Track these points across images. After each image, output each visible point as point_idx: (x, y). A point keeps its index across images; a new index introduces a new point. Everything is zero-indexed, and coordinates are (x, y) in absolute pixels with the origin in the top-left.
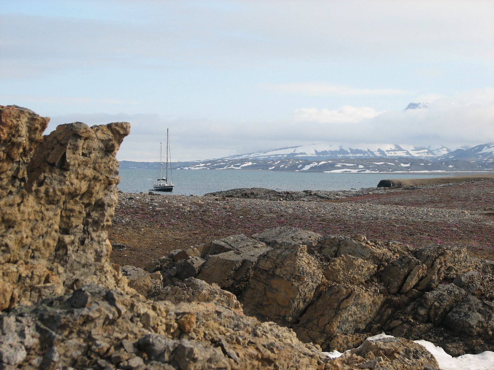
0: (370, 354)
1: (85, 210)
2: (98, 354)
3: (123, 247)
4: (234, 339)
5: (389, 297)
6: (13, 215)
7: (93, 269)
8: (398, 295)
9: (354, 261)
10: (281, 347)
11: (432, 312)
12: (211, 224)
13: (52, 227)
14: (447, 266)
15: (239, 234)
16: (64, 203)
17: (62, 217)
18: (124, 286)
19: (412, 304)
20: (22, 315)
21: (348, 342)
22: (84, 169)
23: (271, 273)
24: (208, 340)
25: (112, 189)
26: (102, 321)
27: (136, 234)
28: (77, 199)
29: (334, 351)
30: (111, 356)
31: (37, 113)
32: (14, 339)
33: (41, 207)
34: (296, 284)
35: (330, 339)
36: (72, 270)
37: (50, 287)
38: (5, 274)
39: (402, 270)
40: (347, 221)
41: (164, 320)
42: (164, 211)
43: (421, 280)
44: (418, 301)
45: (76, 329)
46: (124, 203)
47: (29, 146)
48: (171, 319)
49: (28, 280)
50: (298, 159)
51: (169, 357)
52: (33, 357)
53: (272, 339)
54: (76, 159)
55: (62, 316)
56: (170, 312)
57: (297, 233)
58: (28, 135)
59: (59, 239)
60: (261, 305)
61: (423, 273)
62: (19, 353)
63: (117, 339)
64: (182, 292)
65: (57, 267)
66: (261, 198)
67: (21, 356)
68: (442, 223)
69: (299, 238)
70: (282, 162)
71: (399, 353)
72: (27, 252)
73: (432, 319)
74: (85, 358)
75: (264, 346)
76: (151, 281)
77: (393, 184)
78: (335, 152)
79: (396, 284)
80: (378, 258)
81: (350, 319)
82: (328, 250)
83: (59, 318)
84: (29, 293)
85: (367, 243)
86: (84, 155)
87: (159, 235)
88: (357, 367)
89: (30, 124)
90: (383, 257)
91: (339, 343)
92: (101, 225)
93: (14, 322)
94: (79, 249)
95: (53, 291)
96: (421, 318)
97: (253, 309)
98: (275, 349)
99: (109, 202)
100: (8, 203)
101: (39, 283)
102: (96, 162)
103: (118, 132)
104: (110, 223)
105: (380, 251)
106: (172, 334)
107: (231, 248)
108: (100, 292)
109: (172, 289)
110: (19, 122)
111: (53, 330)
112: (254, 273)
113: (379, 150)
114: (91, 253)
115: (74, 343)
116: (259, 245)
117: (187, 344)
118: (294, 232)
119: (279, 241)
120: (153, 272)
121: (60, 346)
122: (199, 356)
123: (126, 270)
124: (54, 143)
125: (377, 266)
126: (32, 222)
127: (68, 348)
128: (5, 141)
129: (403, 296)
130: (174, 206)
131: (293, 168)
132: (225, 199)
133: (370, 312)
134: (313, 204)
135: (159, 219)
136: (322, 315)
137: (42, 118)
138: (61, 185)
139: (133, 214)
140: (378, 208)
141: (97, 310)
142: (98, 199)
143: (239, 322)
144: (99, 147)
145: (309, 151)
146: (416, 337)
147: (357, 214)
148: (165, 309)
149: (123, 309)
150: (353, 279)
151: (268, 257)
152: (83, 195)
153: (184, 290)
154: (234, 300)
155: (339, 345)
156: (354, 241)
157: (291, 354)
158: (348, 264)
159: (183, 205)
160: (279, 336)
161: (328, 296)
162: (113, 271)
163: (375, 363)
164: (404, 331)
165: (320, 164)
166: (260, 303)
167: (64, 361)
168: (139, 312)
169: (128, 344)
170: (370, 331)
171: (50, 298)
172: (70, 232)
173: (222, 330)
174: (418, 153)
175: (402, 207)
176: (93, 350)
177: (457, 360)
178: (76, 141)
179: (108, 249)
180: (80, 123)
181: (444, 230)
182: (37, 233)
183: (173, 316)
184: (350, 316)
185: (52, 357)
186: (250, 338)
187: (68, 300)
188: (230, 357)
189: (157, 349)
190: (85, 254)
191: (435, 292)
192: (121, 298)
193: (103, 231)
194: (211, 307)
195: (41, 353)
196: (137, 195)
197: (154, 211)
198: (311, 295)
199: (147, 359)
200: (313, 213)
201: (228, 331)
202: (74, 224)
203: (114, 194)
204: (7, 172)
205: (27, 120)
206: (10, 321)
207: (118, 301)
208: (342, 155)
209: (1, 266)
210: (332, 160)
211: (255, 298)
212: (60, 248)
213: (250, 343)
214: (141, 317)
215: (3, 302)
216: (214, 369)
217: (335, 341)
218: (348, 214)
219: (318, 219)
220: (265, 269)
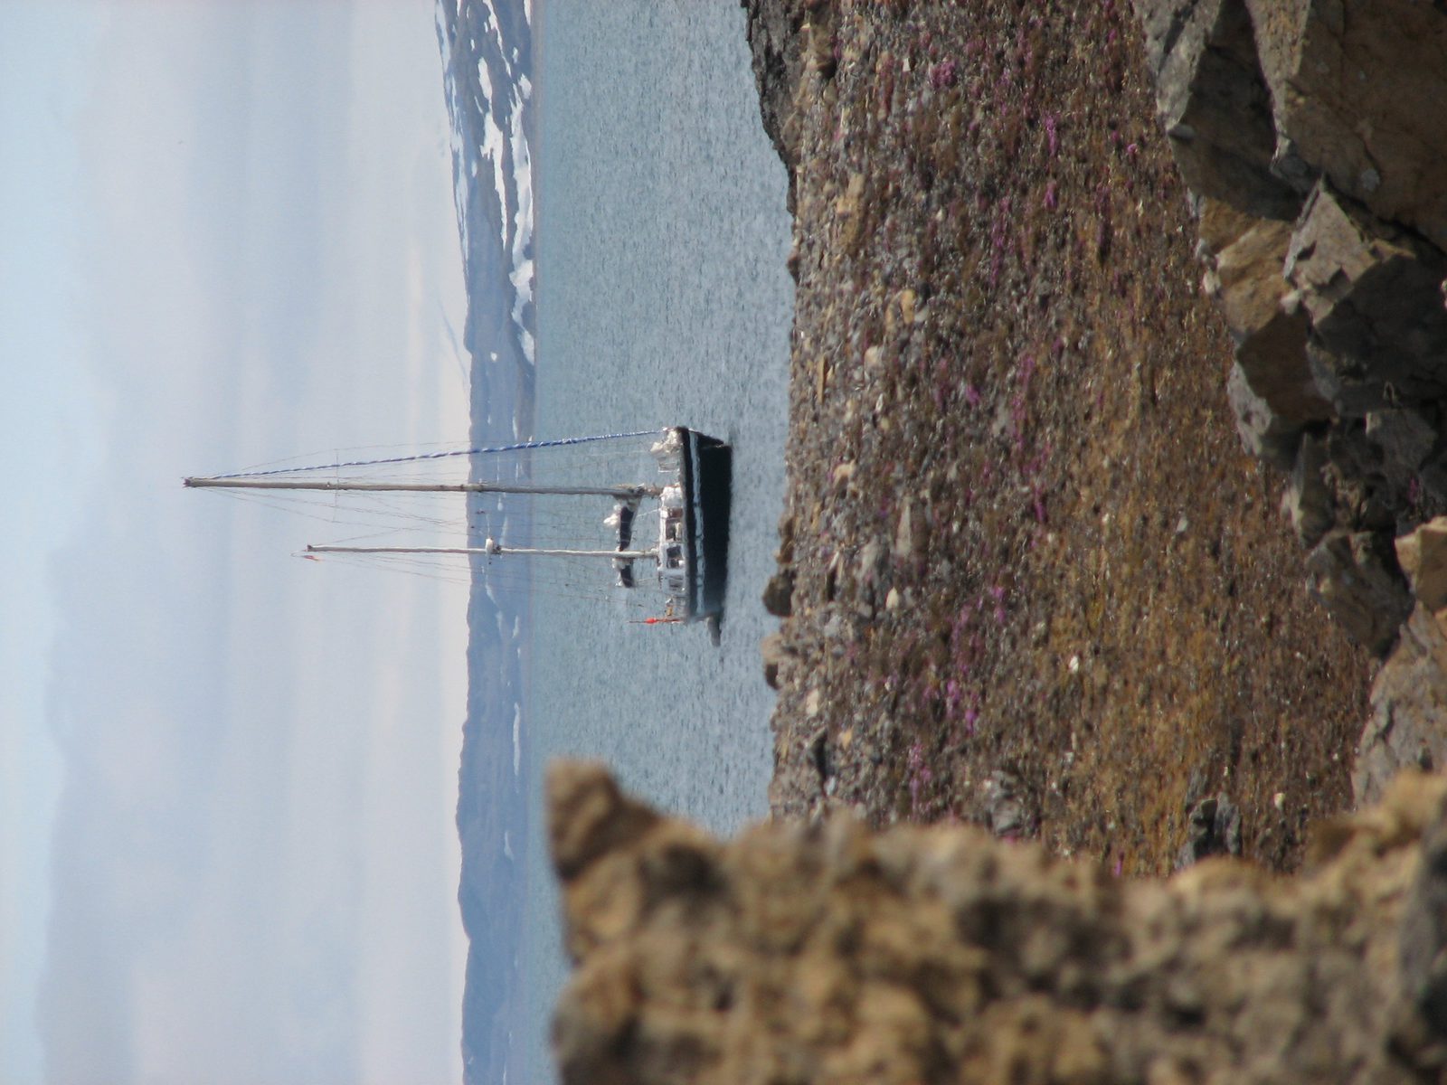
1: (1017, 1002)
12: (1032, 123)
22: (796, 1002)
25: (901, 859)
27: (1110, 713)
28: (955, 1040)
42: (926, 494)
87: (1113, 539)
92: (1096, 918)
94: (1225, 1034)
102: (759, 940)
103: (599, 826)
114: (1247, 970)
120: (1406, 585)
130: (886, 412)
135: (991, 534)
139: (943, 741)
142: (954, 934)
144: (678, 925)
162: (1349, 856)
178: (652, 1046)
179: (1227, 880)
190: (1251, 1006)
193: (1129, 906)
197: (924, 572)
202: (1093, 1059)
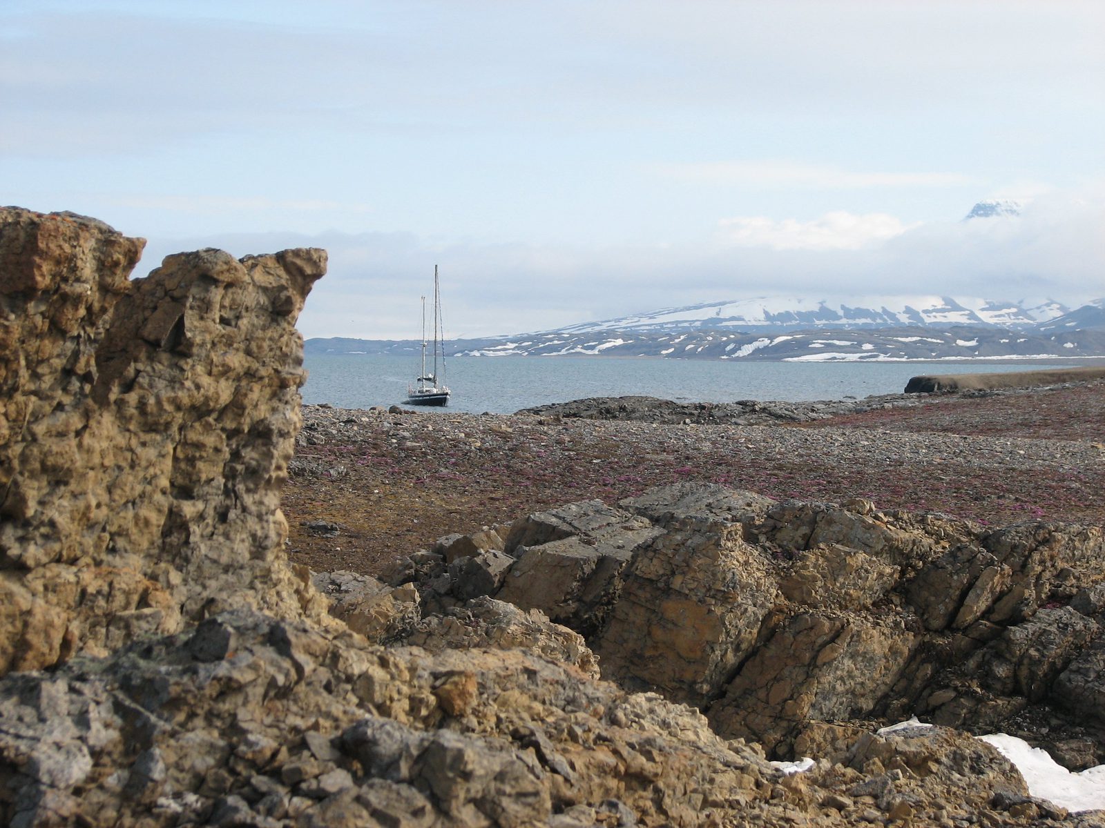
0: (874, 763)
1: (227, 445)
2: (252, 764)
3: (333, 529)
4: (563, 730)
5: (927, 638)
6: (65, 456)
7: (247, 575)
8: (947, 632)
9: (848, 558)
10: (670, 748)
11: (1024, 672)
12: (528, 478)
13: (153, 482)
14: (1056, 569)
15: (591, 499)
16: (181, 428)
17: (176, 459)
18: (319, 615)
19: (980, 653)
20: (82, 678)
21: (834, 739)
22: (225, 353)
23: (661, 585)
24: (505, 734)
25: (288, 397)
26: (260, 690)
27: (363, 501)
28: (211, 420)
29: (805, 759)
30: (280, 767)
31: (117, 229)
32: (66, 730)
33: (130, 439)
34: (718, 610)
35: (795, 733)
36: (200, 579)
37: (151, 615)
38: (50, 588)
39: (955, 577)
40: (833, 468)
41: (405, 689)
42: (424, 450)
43: (998, 599)
44: (992, 648)
45: (202, 708)
46: (334, 432)
47: (99, 301)
48: (420, 687)
49: (101, 602)
50: (725, 332)
51: (411, 769)
52: (107, 770)
53: (651, 729)
54: (206, 330)
55: (172, 680)
56: (420, 672)
57: (720, 497)
58: (97, 277)
59: (170, 511)
60: (641, 657)
61: (1003, 583)
62: (77, 762)
63: (295, 729)
64: (462, 630)
65: (167, 573)
66: (642, 418)
67: (80, 769)
68: (1045, 473)
69: (725, 507)
70: (690, 338)
71: (938, 761)
72: (99, 537)
73: (1025, 688)
74: (224, 773)
75: (632, 746)
76: (394, 605)
77: (939, 384)
78: (807, 316)
79: (942, 609)
80: (901, 552)
81: (840, 688)
82: (791, 534)
83: (165, 684)
84: (104, 630)
85: (876, 517)
86: (223, 321)
87: (412, 502)
88: (844, 792)
89: (102, 253)
90: (912, 549)
91: (815, 741)
92: (264, 478)
93: (66, 693)
94: (216, 531)
95: (158, 625)
96: (998, 686)
97: (621, 668)
98: (655, 753)
99: (282, 427)
100: (53, 429)
101: (126, 607)
102: (252, 338)
103: (300, 271)
104: (284, 473)
105: (907, 535)
106: (425, 720)
107: (573, 530)
108: (256, 627)
109: (440, 623)
110: (78, 249)
111: (152, 712)
112: (623, 586)
113: (908, 310)
114: (243, 541)
115: (198, 740)
116: (636, 524)
117: (449, 741)
118: (713, 493)
119: (680, 514)
120: (399, 585)
121: (168, 746)
122: (477, 767)
123: (338, 581)
124: (157, 295)
125: (899, 568)
126: (109, 471)
127: (185, 751)
128: (46, 291)
129: (959, 635)
130: (446, 438)
131: (715, 351)
132: (560, 421)
133: (883, 672)
134: (758, 433)
135: (412, 468)
136: (777, 679)
137: (128, 239)
138: (173, 388)
139: (354, 455)
140: (903, 440)
141: (249, 667)
142: (256, 419)
143: (577, 694)
144: (258, 303)
145: (752, 313)
146: (989, 728)
147: (856, 452)
148: (409, 665)
149: (308, 664)
150: (845, 599)
151: (655, 551)
152: (223, 412)
153: (466, 624)
154: (580, 647)
155: (815, 746)
156: (848, 514)
157: (692, 763)
158: (835, 565)
159: (467, 435)
160: (669, 723)
161: (789, 636)
162: (296, 580)
163: (885, 783)
164: (960, 715)
165: (777, 341)
166: (638, 652)
167: (177, 780)
168: (350, 671)
169: (319, 741)
170: (884, 715)
171: (147, 641)
172: (195, 494)
173: (536, 711)
174: (996, 316)
175: (956, 437)
176: (241, 754)
177: (1081, 778)
178: (207, 291)
179: (281, 532)
180: (216, 251)
181: (1050, 487)
182: (121, 497)
183: (426, 680)
184: (839, 682)
185: (150, 770)
186: (600, 728)
187: (186, 644)
188: (554, 771)
189: (383, 751)
190: (228, 543)
191: (1029, 626)
192: (304, 639)
193: (269, 492)
194: (514, 659)
195: (125, 761)
196: (364, 413)
197: (402, 449)
198: (751, 635)
199: (360, 773)
200: (758, 452)
201: (552, 713)
202: (204, 477)
203: (293, 409)
204: (51, 361)
205: (95, 245)
206: (56, 690)
207: (297, 646)
208: (824, 322)
209: (41, 570)
210: (803, 332)
211: (626, 641)
212: (174, 530)
213: (600, 739)
214: (355, 683)
215: (46, 650)
216: (510, 795)
217: (806, 736)
218: (836, 453)
219: (768, 465)
220: (649, 576)
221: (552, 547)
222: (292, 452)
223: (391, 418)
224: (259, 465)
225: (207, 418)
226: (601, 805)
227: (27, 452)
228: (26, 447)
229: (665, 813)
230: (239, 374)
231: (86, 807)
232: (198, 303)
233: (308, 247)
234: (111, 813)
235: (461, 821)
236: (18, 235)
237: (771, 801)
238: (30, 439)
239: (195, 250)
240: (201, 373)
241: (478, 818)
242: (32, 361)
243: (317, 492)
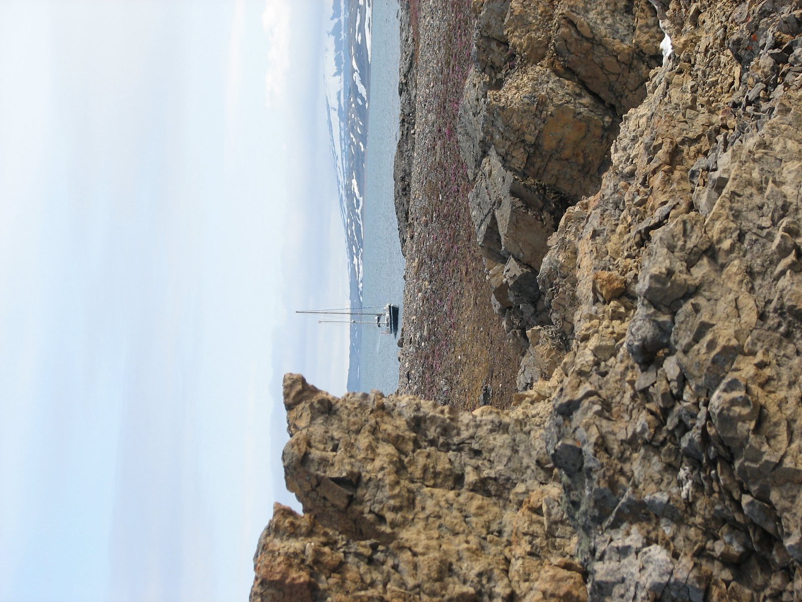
2: (658, 429)
3: (486, 389)
4: (638, 210)
6: (431, 564)
7: (520, 437)
9: (515, 14)
10: (652, 133)
12: (452, 247)
13: (451, 502)
15: (468, 201)
16: (412, 481)
17: (435, 486)
18: (549, 388)
20: (593, 552)
21: (647, 26)
23: (532, 150)
24: (639, 252)
25: (391, 404)
26: (604, 423)
27: (466, 367)
29: (661, 47)
30: (661, 408)
31: (266, 524)
32: (630, 563)
33: (419, 518)
34: (551, 109)
35: (642, 55)
36: (522, 470)
37: (548, 506)
38: (527, 577)
40: (449, 25)
41: (605, 323)
42: (430, 323)
45: (617, 464)
46: (416, 387)
47: (319, 537)
48: (604, 312)
49: (537, 541)
50: (349, 105)
51: (664, 314)
52: (660, 534)
53: (638, 149)
54: (342, 461)
55: (596, 486)
56: (593, 312)
57: (468, 106)
58: (301, 538)
59: (472, 490)
60: (584, 166)
62: (654, 556)
63: (633, 398)
64: (562, 295)
65: (517, 494)
66: (410, 164)
67: (659, 553)
69: (476, 103)
70: (352, 130)
72: (491, 542)
74: (664, 449)
75: (650, 160)
76: (542, 345)
78: (338, 45)
81: (609, 21)
82: (497, 55)
83: (599, 491)
84: (558, 540)
86: (335, 449)
87: (468, 332)
88: (687, 10)
89: (284, 534)
91: (648, 40)
93: (604, 563)
95: (555, 500)
97: (591, 180)
98: (655, 143)
99: (413, 408)
100: (411, 572)
101: (542, 524)
102: (347, 429)
103: (299, 393)
104: (446, 408)
106: (628, 309)
107: (491, 214)
108: (558, 425)
109: (556, 310)
110: (281, 551)
111: (618, 501)
112: (532, 178)
115: (640, 468)
116: (487, 168)
117: (644, 285)
118: (466, 112)
119: (480, 135)
120: (528, 341)
121: (644, 490)
122: (664, 265)
123: (524, 385)
124: (315, 496)
126: (442, 534)
127: (647, 478)
128: (311, 575)
130: (422, 306)
131: (362, 112)
132: (411, 223)
134: (422, 80)
136: (602, 67)
137: (274, 515)
138: (383, 486)
139: (433, 373)
141: (587, 430)
143: (611, 201)
144: (322, 424)
145: (335, 85)
147: (438, 8)
148: (587, 320)
149: (586, 388)
150: (545, 17)
151: (507, 154)
152: (401, 451)
153: (557, 292)
154: (576, 210)
155: (652, 40)
156: (483, 13)
157: (663, 116)
158: (520, 24)
159: (420, 291)
160: (634, 136)
161: (572, 57)
162: (524, 404)
165: (356, 67)
166: (580, 168)
167: (669, 484)
168: (591, 363)
169: (643, 380)
171: (567, 505)
172: (460, 472)
173: (623, 230)
176: (651, 437)
180: (284, 453)
182: (461, 526)
183: (599, 308)
184: (605, 22)
185: (661, 503)
186: (636, 184)
187: (569, 476)
188: (667, 216)
189: (651, 333)
192: (568, 390)
194: (584, 246)
195: (654, 521)
196: (403, 366)
197: (429, 339)
198: (570, 86)
199: (666, 351)
200: (436, 80)
201: (625, 218)
203: (400, 401)
204: (362, 572)
205: (279, 539)
206: (601, 570)
207: (573, 396)
208: (342, 32)
209: (513, 584)
210: (350, 48)
211: (572, 177)
212: (486, 488)
213: (644, 183)
214: (600, 359)
215: (572, 581)
216: (685, 242)
217: (644, 46)
218: (438, 22)
219: (445, 72)
220: (525, 159)
221: (503, 229)
222: (431, 402)
223: (406, 346)
224: (440, 426)
225: (405, 463)
226: (693, 183)
227: (427, 591)
228: (424, 592)
229: (699, 137)
230: (373, 439)
231: (687, 550)
232: (321, 467)
233: (282, 388)
234: (692, 532)
235: (703, 277)
236: (270, 594)
237: (692, 63)
238: (418, 590)
239: (283, 469)
240: (372, 466)
241: (701, 265)
242: (362, 586)
243: (459, 401)
